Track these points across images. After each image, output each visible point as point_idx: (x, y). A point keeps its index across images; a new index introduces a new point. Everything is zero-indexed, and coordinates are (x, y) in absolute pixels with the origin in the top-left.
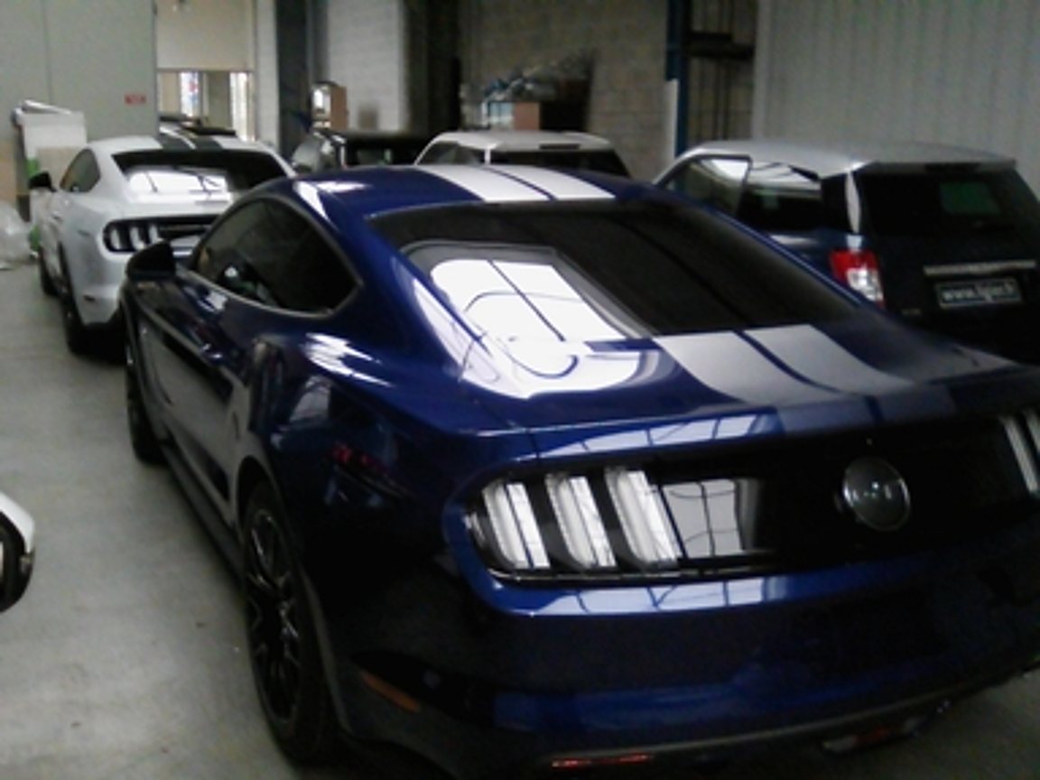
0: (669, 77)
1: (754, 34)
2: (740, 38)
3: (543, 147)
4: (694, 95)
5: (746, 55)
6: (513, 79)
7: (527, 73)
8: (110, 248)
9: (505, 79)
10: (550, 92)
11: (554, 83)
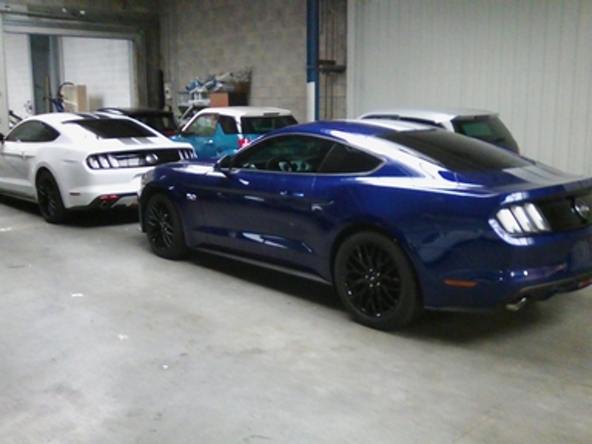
0: (309, 81)
1: (345, 61)
2: (339, 63)
3: (265, 114)
4: (322, 89)
5: (342, 70)
6: (208, 81)
7: (218, 78)
8: (91, 167)
9: (202, 82)
10: (232, 88)
11: (233, 83)
